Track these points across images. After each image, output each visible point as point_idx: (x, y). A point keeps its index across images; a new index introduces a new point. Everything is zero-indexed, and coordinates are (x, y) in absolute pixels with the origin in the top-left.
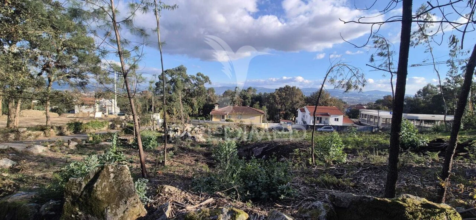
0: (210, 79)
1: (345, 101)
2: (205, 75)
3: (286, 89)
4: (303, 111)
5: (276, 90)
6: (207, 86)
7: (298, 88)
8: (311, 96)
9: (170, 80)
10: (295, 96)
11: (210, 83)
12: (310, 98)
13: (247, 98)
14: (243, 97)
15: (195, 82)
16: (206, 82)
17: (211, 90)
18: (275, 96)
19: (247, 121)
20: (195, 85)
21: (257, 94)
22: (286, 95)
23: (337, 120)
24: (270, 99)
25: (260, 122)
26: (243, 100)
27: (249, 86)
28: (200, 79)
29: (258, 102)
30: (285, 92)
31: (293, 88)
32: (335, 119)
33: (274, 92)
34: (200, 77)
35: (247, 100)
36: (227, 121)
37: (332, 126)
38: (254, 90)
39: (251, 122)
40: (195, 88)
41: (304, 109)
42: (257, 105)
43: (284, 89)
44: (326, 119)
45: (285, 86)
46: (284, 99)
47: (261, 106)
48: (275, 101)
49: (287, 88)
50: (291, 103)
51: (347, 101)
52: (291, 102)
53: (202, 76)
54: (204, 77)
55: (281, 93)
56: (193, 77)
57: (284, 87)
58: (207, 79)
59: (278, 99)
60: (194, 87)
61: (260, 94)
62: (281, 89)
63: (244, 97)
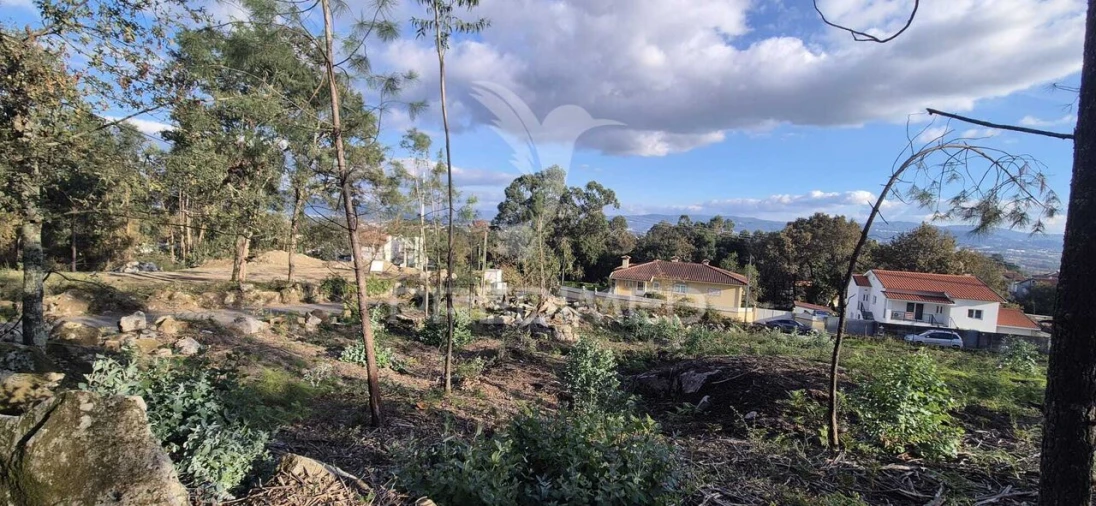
0: (616, 197)
2: (605, 188)
3: (816, 222)
4: (864, 282)
6: (609, 212)
7: (852, 221)
8: (894, 244)
10: (843, 243)
11: (617, 206)
12: (888, 248)
13: (706, 244)
14: (695, 239)
15: (582, 203)
16: (607, 203)
17: (618, 222)
18: (782, 240)
20: (583, 209)
21: (735, 233)
22: (813, 238)
23: (976, 314)
24: (769, 246)
25: (735, 306)
26: (693, 247)
27: (714, 215)
28: (594, 196)
29: (735, 255)
30: (811, 231)
31: (838, 220)
32: (971, 311)
33: (780, 229)
34: (595, 191)
35: (705, 249)
36: (649, 296)
37: (957, 330)
38: (728, 224)
40: (581, 216)
41: (866, 277)
42: (731, 261)
43: (810, 221)
44: (940, 310)
45: (813, 215)
46: (808, 248)
47: (742, 264)
48: (781, 254)
49: (820, 220)
50: (828, 260)
51: (1021, 262)
52: (829, 256)
53: (599, 189)
54: (604, 192)
55: (800, 232)
56: (578, 193)
58: (609, 197)
59: (790, 247)
60: (580, 214)
61: (743, 233)
62: (799, 224)
63: (699, 241)
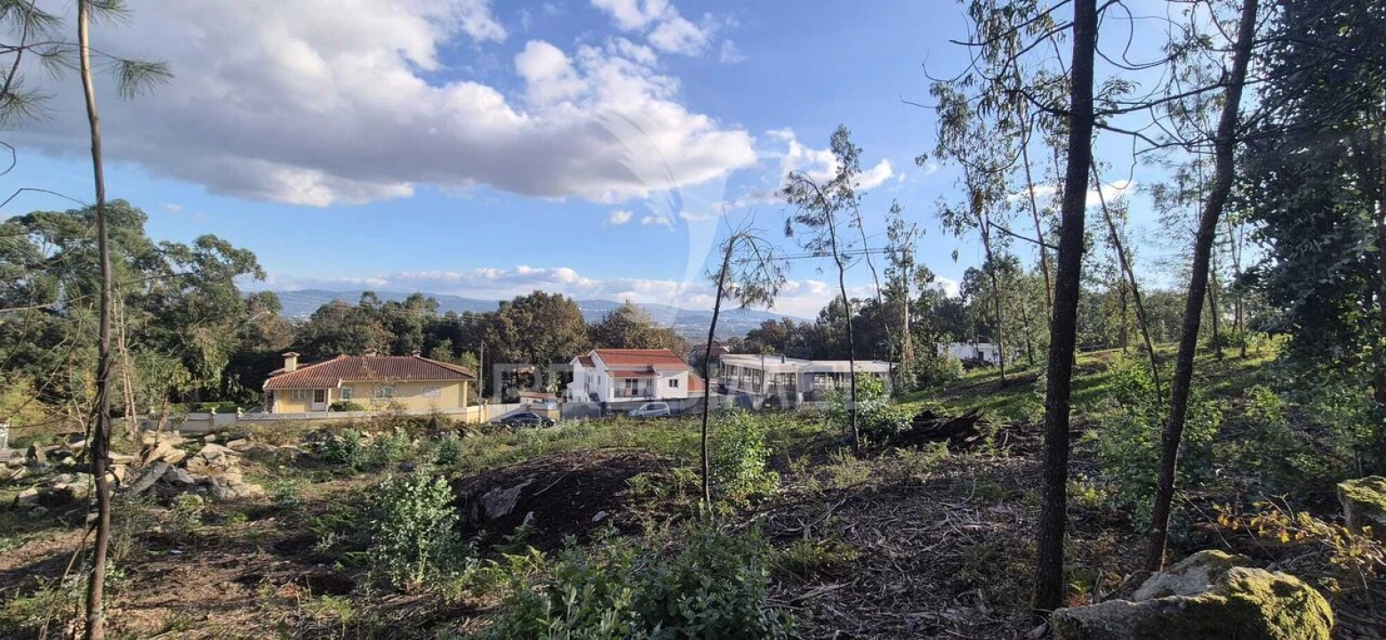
0: (258, 262)
1: (680, 334)
2: (236, 246)
3: (535, 301)
4: (588, 362)
5: (502, 303)
6: (245, 284)
7: (569, 300)
8: (606, 323)
9: (50, 255)
10: (562, 323)
11: (260, 275)
12: (600, 327)
13: (409, 329)
14: (394, 324)
15: (188, 269)
16: (240, 271)
17: (270, 300)
18: (502, 322)
19: (417, 405)
20: (189, 279)
21: (440, 315)
22: (535, 318)
23: (674, 383)
24: (488, 330)
25: (461, 405)
26: (392, 335)
27: (413, 291)
28: (213, 258)
29: (448, 342)
30: (532, 311)
31: (556, 299)
32: (671, 381)
33: (495, 309)
34: (214, 251)
35: (408, 337)
36: (336, 408)
37: (663, 400)
38: (431, 303)
39: (431, 405)
40: (186, 291)
41: (590, 357)
42: (444, 350)
43: (529, 300)
44: (650, 383)
45: (532, 293)
46: (530, 330)
47: (457, 354)
48: (502, 338)
49: (538, 301)
50: (549, 342)
51: (685, 334)
52: (551, 338)
53: (224, 248)
54: (234, 254)
55: (521, 312)
56: (178, 252)
57: (530, 297)
58: (244, 261)
59: (511, 330)
60: (183, 287)
61: (449, 314)
62: (519, 303)
63: (400, 327)
